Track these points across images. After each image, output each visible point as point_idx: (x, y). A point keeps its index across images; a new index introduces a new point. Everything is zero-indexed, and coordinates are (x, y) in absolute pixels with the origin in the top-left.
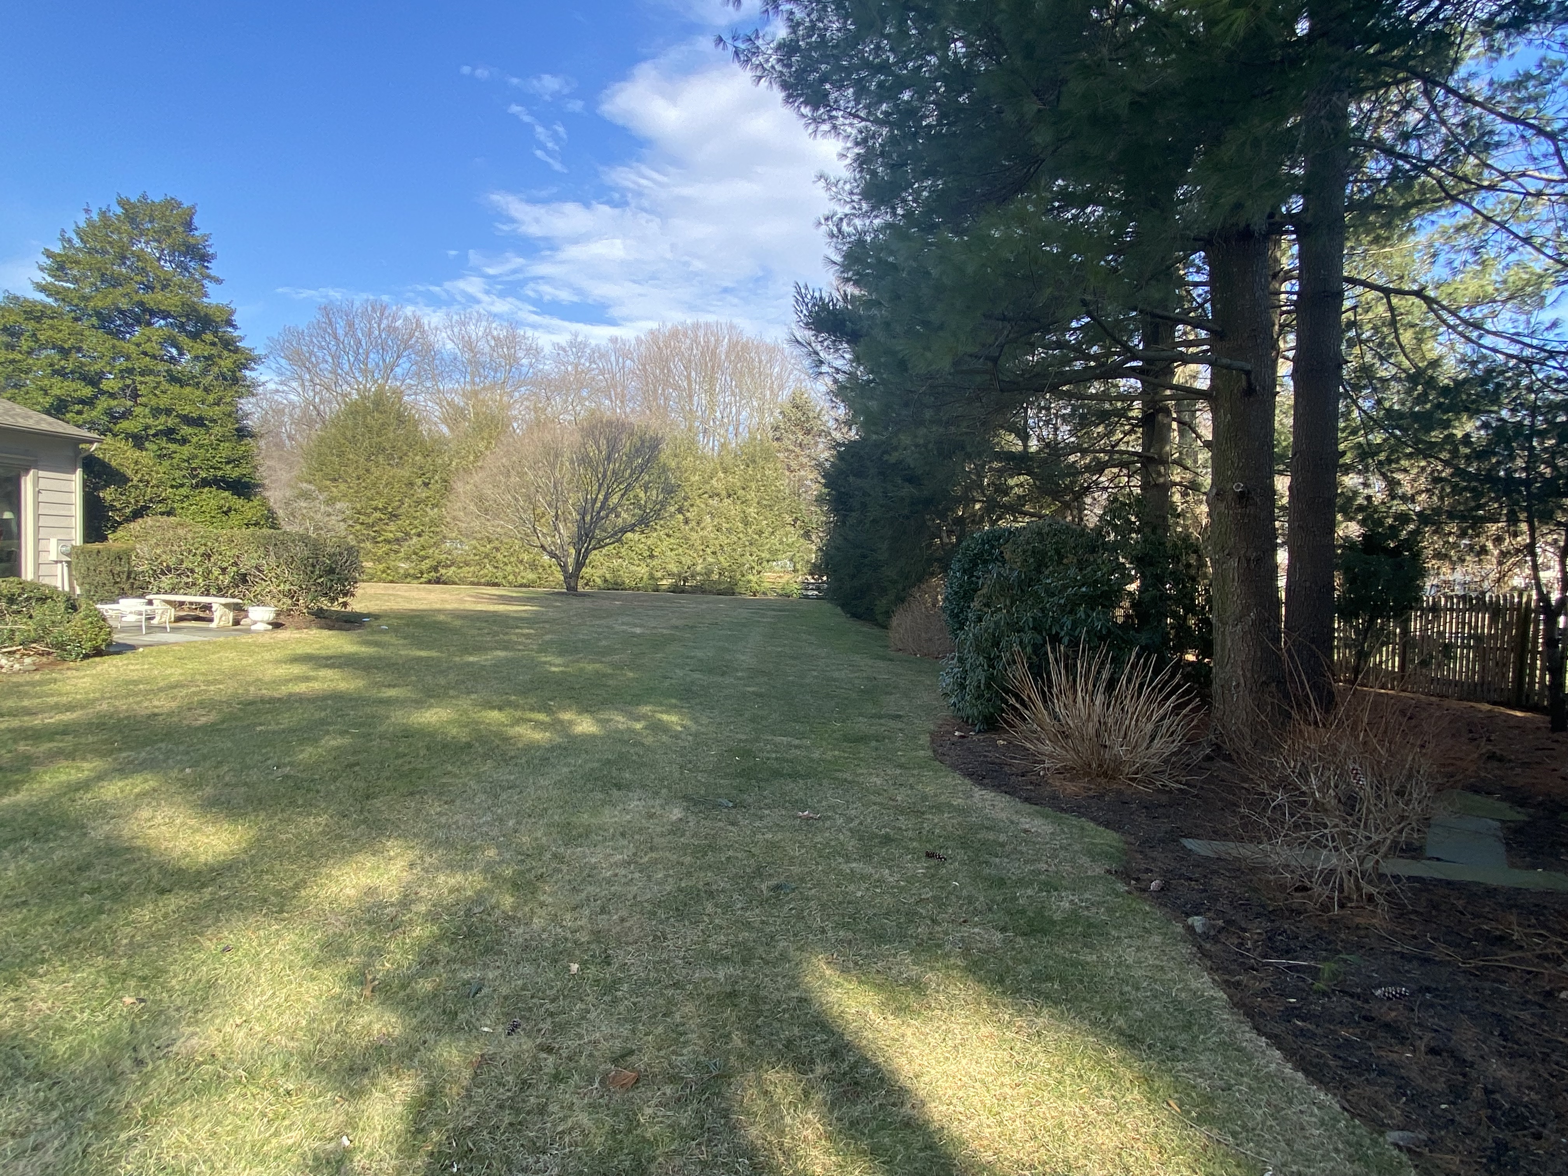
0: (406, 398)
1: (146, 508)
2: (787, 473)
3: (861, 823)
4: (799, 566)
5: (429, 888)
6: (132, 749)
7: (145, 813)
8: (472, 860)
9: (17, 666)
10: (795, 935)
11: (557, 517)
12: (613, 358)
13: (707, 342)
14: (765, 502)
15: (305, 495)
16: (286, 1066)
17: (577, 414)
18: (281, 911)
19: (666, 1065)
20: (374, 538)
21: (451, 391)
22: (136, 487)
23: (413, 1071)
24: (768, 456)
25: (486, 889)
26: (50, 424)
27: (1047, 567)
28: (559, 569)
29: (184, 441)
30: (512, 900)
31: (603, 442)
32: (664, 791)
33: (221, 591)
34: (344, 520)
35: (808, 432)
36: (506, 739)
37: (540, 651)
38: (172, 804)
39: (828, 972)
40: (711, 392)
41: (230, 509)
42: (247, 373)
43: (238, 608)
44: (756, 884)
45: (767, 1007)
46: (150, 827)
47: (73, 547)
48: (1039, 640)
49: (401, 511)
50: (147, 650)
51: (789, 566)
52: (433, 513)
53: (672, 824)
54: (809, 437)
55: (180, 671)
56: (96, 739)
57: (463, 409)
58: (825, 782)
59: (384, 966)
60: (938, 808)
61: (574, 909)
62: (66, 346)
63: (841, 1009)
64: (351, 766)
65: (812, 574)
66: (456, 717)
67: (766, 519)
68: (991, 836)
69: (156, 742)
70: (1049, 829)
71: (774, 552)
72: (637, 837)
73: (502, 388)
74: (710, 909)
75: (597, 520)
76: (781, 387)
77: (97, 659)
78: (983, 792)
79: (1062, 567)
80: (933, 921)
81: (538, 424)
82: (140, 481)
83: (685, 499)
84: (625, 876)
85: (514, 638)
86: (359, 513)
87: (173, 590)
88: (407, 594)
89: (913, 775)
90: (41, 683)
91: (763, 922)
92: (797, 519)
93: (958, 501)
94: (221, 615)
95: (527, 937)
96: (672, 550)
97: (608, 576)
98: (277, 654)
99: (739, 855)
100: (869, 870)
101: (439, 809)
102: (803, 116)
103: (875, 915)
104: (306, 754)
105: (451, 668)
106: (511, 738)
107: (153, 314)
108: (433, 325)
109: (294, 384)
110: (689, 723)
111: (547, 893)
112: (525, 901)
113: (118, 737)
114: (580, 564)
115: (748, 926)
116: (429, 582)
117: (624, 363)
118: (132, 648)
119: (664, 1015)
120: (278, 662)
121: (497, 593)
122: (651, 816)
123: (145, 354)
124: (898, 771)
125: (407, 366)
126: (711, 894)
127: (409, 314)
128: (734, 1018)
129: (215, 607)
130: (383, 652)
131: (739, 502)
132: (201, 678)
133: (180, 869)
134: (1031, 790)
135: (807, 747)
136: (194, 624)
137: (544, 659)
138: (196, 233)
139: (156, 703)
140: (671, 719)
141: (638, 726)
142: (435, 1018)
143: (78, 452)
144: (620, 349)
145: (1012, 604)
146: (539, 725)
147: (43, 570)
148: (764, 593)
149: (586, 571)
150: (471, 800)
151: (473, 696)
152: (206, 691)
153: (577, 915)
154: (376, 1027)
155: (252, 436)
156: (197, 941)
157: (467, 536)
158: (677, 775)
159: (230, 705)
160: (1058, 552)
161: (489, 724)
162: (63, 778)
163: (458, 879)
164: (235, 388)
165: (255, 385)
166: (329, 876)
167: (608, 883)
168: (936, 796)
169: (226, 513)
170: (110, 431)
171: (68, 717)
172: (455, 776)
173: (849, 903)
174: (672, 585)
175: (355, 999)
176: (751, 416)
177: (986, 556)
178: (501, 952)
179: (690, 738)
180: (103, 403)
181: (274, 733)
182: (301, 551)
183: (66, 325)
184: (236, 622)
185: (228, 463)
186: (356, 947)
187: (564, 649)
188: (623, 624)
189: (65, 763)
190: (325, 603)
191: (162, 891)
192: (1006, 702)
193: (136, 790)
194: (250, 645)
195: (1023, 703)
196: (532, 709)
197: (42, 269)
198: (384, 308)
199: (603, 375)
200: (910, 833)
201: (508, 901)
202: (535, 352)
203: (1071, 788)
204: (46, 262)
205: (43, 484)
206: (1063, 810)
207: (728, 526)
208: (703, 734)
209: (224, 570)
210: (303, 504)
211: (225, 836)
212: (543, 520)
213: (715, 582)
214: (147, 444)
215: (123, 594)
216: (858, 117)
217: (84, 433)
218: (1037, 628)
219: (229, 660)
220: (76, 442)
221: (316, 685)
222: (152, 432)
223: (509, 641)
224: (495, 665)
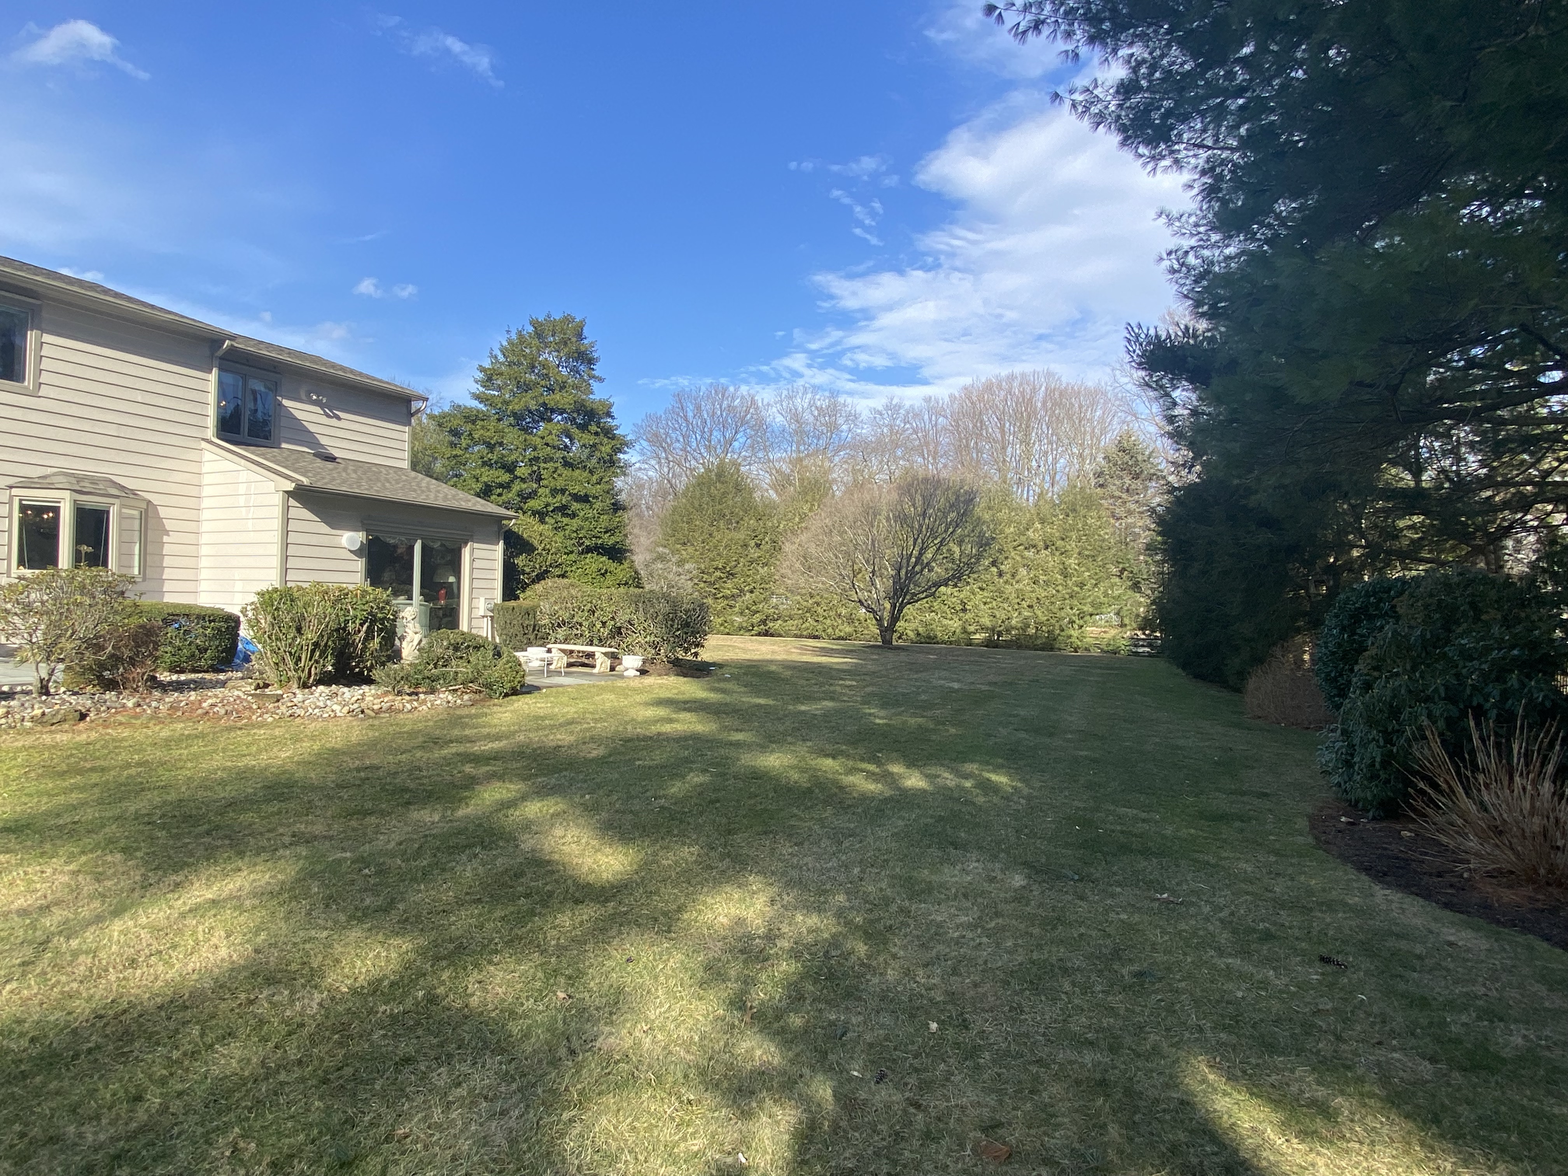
0: (742, 468)
1: (547, 572)
2: (1112, 521)
3: (1232, 914)
4: (1127, 621)
5: (790, 925)
6: (545, 775)
7: (558, 832)
8: (824, 902)
9: (459, 701)
10: (1168, 1030)
11: (873, 572)
12: (926, 417)
13: (1022, 393)
14: (1087, 553)
15: (661, 558)
16: (686, 1076)
17: (891, 473)
18: (669, 932)
19: (1038, 1145)
20: (715, 594)
21: (779, 460)
22: (540, 555)
23: (793, 1102)
24: (1090, 503)
25: (841, 933)
26: (482, 505)
27: (1459, 625)
28: (874, 622)
29: (574, 515)
30: (866, 948)
31: (918, 498)
32: (1002, 855)
33: (601, 642)
34: (691, 579)
35: (1136, 476)
36: (841, 788)
37: (864, 703)
38: (578, 826)
39: (1211, 1077)
40: (1026, 441)
41: (606, 571)
42: (621, 456)
43: (614, 657)
44: (1115, 967)
45: (1144, 1103)
46: (563, 844)
47: (496, 604)
48: (1454, 711)
49: (737, 570)
50: (549, 690)
51: (1115, 620)
52: (763, 571)
53: (1015, 891)
54: (1139, 482)
55: (573, 710)
56: (519, 765)
57: (789, 476)
58: (1183, 862)
59: (759, 995)
60: (1330, 906)
61: (926, 965)
62: (493, 442)
63: (1233, 1120)
64: (712, 802)
65: (1142, 629)
66: (796, 762)
67: (1088, 570)
68: (1403, 945)
69: (561, 771)
70: (1484, 944)
71: (1098, 607)
72: (980, 900)
73: (824, 453)
74: (1067, 987)
75: (911, 575)
76: (1103, 432)
77: (514, 697)
78: (1388, 892)
79: (1480, 624)
80: (1339, 1038)
81: (858, 486)
82: (544, 549)
83: (1000, 551)
84: (973, 939)
85: (838, 688)
86: (703, 573)
87: (566, 641)
88: (742, 645)
89: (1292, 865)
90: (477, 716)
91: (1127, 1009)
92: (1124, 569)
93: (1330, 548)
94: (602, 663)
95: (884, 987)
96: (985, 603)
97: (920, 630)
98: (645, 697)
99: (1094, 933)
100: (1249, 968)
101: (790, 850)
102: (1141, 156)
103: (1262, 1021)
104: (676, 788)
105: (786, 716)
106: (847, 787)
107: (553, 411)
108: (765, 403)
109: (653, 462)
110: (1019, 785)
111: (896, 945)
112: (878, 951)
113: (534, 765)
114: (895, 619)
115: (1111, 1011)
116: (759, 634)
117: (937, 420)
118: (538, 688)
119: (1031, 1092)
120: (647, 704)
121: (819, 645)
122: (992, 880)
123: (547, 444)
124: (1272, 859)
125: (742, 440)
126: (1065, 971)
127: (745, 393)
128: (1107, 1108)
129: (597, 655)
130: (728, 699)
131: (1058, 553)
132: (591, 716)
133: (588, 884)
134: (1452, 895)
135: (1156, 822)
136: (580, 669)
137: (867, 711)
138: (586, 342)
139: (559, 737)
140: (1000, 779)
141: (968, 784)
142: (808, 1054)
143: (501, 526)
144: (933, 408)
145: (1414, 669)
146: (870, 775)
147: (475, 623)
148: (1087, 649)
149: (901, 624)
150: (817, 843)
151: (809, 744)
152: (595, 728)
153: (929, 973)
154: (758, 1053)
155: (624, 509)
156: (606, 950)
157: (792, 592)
158: (1013, 839)
159: (614, 741)
160: (1473, 605)
161: (825, 772)
162: (498, 796)
163: (813, 920)
164: (612, 469)
165: (628, 465)
166: (705, 903)
167: (957, 943)
168: (1324, 890)
169: (603, 575)
170: (521, 509)
171: (496, 745)
172: (801, 819)
173: (1228, 1003)
174: (985, 638)
175: (737, 1023)
176: (1070, 464)
177: (1372, 611)
178: (860, 999)
179: (1023, 801)
180: (517, 487)
181: (650, 768)
182: (663, 607)
183: (492, 424)
184: (612, 669)
185: (606, 532)
186: (733, 973)
187: (886, 701)
188: (940, 678)
189: (498, 784)
190: (681, 654)
191: (577, 902)
192: (1414, 786)
193: (551, 811)
194: (624, 689)
195: (1435, 786)
196: (862, 760)
197: (477, 382)
198: (725, 389)
199: (917, 433)
200: (1297, 933)
201: (862, 949)
202: (853, 418)
203: (1509, 896)
204: (480, 375)
205: (477, 554)
206: (1498, 922)
207: (1045, 578)
208: (1036, 797)
209: (604, 624)
210: (660, 566)
211: (621, 857)
212: (860, 576)
213: (1030, 636)
214: (547, 519)
215: (530, 644)
216: (1204, 146)
217: (502, 511)
218: (1451, 697)
219: (609, 701)
220: (499, 519)
221: (678, 727)
222: (551, 509)
223: (834, 692)
224: (825, 715)
